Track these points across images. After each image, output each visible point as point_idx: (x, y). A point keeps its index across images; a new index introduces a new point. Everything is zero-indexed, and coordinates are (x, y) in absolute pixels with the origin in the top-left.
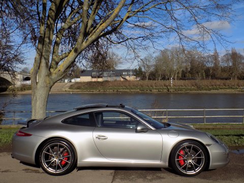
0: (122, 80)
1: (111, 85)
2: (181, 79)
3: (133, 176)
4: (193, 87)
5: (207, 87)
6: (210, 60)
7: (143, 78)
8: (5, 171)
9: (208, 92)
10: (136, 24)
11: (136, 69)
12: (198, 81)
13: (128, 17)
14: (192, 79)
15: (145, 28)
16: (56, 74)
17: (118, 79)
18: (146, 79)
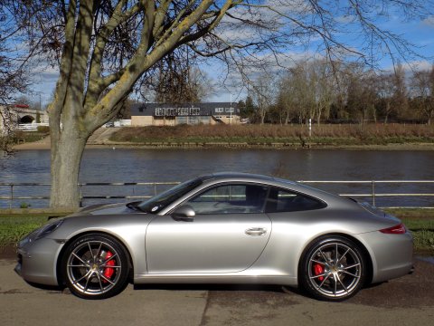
0: (214, 122)
1: (191, 132)
2: (328, 122)
3: (242, 300)
4: (352, 138)
5: (379, 138)
6: (387, 83)
7: (255, 120)
8: (10, 292)
9: (381, 147)
10: (244, 18)
11: (241, 102)
12: (363, 125)
13: (231, 6)
14: (350, 122)
15: (262, 27)
16: (95, 113)
17: (205, 121)
18: (260, 122)
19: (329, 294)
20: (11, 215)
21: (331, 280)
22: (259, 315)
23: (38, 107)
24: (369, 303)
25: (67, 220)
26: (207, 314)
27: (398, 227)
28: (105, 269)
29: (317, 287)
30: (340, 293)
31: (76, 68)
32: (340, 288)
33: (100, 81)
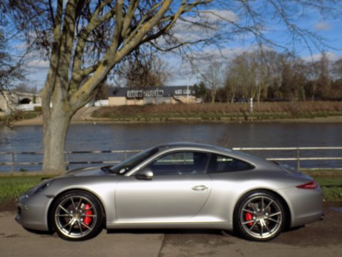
0: (174, 102)
1: (156, 110)
2: (266, 100)
3: (190, 241)
4: (285, 113)
5: (307, 113)
7: (208, 100)
8: (12, 236)
9: (309, 120)
11: (195, 86)
12: (294, 103)
13: (183, 12)
14: (284, 100)
15: (209, 27)
16: (78, 97)
17: (168, 101)
18: (211, 101)
19: (257, 236)
20: (12, 177)
21: (259, 225)
22: (202, 252)
23: (34, 91)
24: (289, 243)
25: (55, 180)
26: (162, 252)
27: (311, 183)
28: (84, 217)
29: (248, 231)
30: (266, 235)
31: (63, 63)
32: (265, 231)
33: (81, 72)
